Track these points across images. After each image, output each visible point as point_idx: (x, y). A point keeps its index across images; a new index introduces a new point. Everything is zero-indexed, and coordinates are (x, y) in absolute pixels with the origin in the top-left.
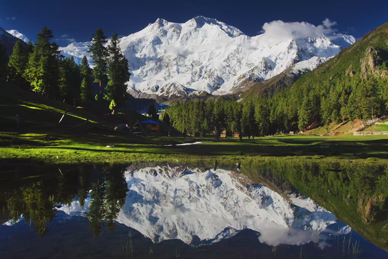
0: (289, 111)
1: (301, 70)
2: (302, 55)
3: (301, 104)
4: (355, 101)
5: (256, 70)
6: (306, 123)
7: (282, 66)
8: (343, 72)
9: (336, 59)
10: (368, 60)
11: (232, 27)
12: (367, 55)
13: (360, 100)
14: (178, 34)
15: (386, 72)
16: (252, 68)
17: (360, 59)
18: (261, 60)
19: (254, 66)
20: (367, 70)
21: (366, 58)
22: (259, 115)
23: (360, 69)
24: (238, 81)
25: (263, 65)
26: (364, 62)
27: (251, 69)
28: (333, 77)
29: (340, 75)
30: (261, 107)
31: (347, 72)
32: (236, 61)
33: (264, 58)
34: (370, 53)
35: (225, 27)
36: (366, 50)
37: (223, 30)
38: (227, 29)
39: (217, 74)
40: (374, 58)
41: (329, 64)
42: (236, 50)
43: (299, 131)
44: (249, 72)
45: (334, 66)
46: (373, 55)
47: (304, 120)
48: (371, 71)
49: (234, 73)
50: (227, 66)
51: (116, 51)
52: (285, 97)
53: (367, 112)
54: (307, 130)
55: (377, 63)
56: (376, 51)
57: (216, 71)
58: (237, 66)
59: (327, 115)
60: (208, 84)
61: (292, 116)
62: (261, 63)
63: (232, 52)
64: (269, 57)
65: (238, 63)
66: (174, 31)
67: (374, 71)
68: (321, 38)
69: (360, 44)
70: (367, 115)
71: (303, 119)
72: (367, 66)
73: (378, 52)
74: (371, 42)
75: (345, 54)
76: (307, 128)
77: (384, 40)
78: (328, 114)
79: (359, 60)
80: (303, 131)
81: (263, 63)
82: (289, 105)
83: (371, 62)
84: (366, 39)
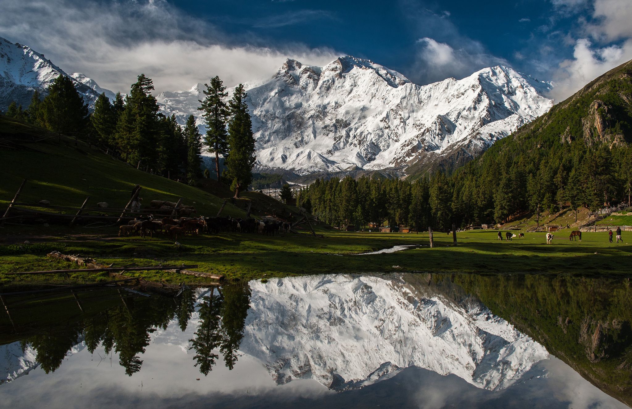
0: (480, 195)
1: (493, 134)
2: (496, 112)
3: (498, 185)
4: (578, 181)
5: (428, 133)
6: (505, 212)
7: (465, 128)
8: (557, 138)
9: (546, 118)
10: (593, 120)
11: (393, 71)
12: (591, 113)
13: (587, 179)
14: (316, 82)
15: (620, 138)
16: (422, 130)
17: (582, 119)
18: (434, 119)
19: (424, 128)
20: (592, 134)
21: (590, 116)
22: (437, 200)
23: (583, 132)
24: (402, 150)
25: (438, 126)
26: (587, 124)
27: (420, 132)
28: (541, 145)
29: (553, 142)
30: (440, 188)
31: (563, 138)
32: (399, 120)
33: (439, 117)
34: (597, 109)
35: (383, 72)
36: (591, 106)
37: (381, 76)
38: (387, 74)
39: (372, 139)
40: (603, 117)
41: (535, 126)
42: (399, 104)
43: (495, 223)
44: (417, 137)
45: (543, 129)
46: (602, 112)
47: (502, 208)
48: (599, 136)
49: (395, 138)
50: (386, 128)
51: (241, 108)
52: (473, 173)
53: (597, 197)
54: (506, 222)
55: (607, 124)
56: (606, 107)
57: (369, 135)
58: (399, 128)
59: (537, 201)
60: (358, 153)
61: (485, 201)
62: (435, 123)
63: (394, 107)
64: (447, 114)
65: (402, 124)
66: (309, 77)
67: (603, 136)
68: (523, 88)
69: (581, 96)
70: (597, 202)
71: (502, 206)
72: (592, 129)
73: (608, 108)
74: (597, 93)
75: (559, 112)
76: (507, 219)
77: (618, 91)
78: (538, 199)
79: (580, 120)
80: (502, 224)
81: (437, 124)
82: (479, 186)
83: (599, 123)
84: (590, 90)
